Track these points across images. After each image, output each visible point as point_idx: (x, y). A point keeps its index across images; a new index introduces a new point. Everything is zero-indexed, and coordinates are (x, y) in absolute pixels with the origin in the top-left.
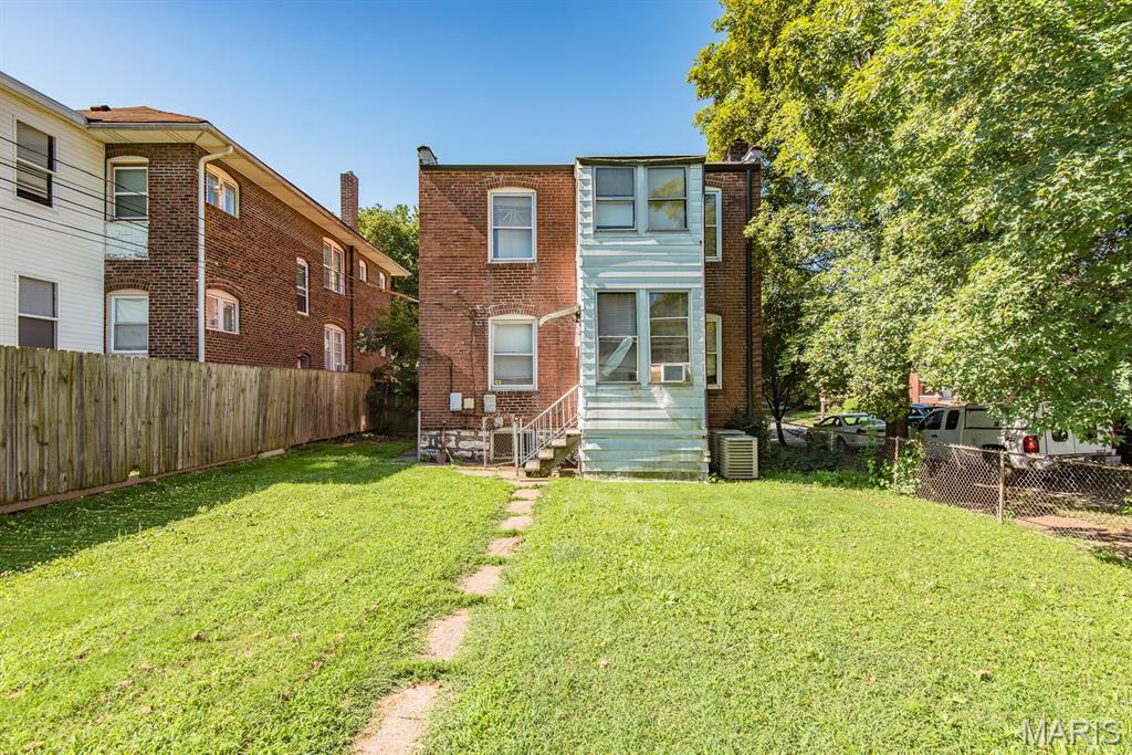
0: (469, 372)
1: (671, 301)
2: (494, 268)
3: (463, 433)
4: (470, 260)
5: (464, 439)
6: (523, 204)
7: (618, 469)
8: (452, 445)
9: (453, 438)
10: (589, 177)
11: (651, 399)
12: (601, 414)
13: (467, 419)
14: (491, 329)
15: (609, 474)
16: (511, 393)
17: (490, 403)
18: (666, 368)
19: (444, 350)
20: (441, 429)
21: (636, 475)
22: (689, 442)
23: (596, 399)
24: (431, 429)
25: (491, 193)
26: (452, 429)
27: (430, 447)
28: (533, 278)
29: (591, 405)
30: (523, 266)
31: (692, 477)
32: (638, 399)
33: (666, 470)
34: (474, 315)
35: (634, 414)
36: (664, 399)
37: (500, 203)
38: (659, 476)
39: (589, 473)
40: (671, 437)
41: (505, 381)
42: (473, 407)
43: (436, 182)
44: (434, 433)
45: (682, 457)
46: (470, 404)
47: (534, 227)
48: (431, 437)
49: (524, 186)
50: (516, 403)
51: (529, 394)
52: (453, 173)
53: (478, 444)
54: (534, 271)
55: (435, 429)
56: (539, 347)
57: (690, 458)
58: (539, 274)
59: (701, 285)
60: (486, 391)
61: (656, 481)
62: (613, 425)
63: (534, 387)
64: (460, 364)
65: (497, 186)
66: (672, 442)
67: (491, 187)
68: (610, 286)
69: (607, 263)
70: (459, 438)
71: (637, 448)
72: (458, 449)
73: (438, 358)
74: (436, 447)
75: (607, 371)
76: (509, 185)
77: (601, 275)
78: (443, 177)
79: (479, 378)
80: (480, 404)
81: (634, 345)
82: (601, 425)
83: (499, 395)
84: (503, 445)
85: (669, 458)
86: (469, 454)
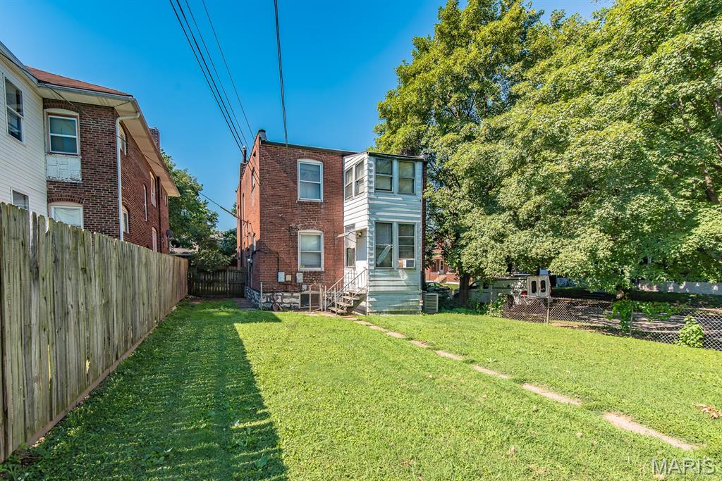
0: (288, 261)
1: (406, 228)
2: (301, 203)
3: (285, 294)
4: (289, 198)
5: (286, 297)
6: (316, 169)
7: (384, 310)
8: (279, 301)
9: (280, 297)
10: (372, 162)
11: (398, 276)
12: (377, 283)
13: (285, 287)
14: (299, 237)
15: (380, 313)
16: (310, 272)
17: (300, 278)
18: (408, 262)
19: (274, 248)
20: (273, 292)
21: (391, 313)
22: (414, 296)
23: (374, 276)
24: (267, 292)
25: (300, 161)
26: (278, 292)
27: (267, 302)
28: (322, 210)
29: (372, 279)
30: (317, 204)
31: (415, 313)
32: (393, 276)
33: (404, 310)
34: (290, 229)
35: (391, 283)
36: (404, 277)
37: (304, 167)
38: (405, 313)
39: (371, 313)
40: (407, 294)
41: (306, 266)
42: (290, 280)
43: (269, 151)
44: (269, 294)
45: (411, 304)
46: (289, 278)
47: (321, 182)
48: (267, 297)
49: (317, 159)
50: (311, 277)
51: (320, 273)
52: (279, 147)
53: (294, 300)
54: (322, 207)
55: (270, 292)
56: (325, 248)
57: (414, 304)
58: (325, 208)
59: (420, 221)
60: (297, 271)
61: (400, 315)
62: (382, 289)
63: (322, 269)
64: (283, 256)
65: (303, 158)
66: (406, 296)
67: (300, 158)
68: (380, 219)
69: (379, 208)
70: (283, 297)
71: (392, 300)
72: (282, 303)
73: (271, 253)
74: (270, 302)
75: (378, 263)
76: (309, 158)
77: (378, 214)
78: (273, 149)
79: (293, 264)
80: (295, 278)
81: (391, 249)
82: (377, 289)
83: (305, 273)
84: (305, 299)
85: (405, 304)
86: (288, 306)
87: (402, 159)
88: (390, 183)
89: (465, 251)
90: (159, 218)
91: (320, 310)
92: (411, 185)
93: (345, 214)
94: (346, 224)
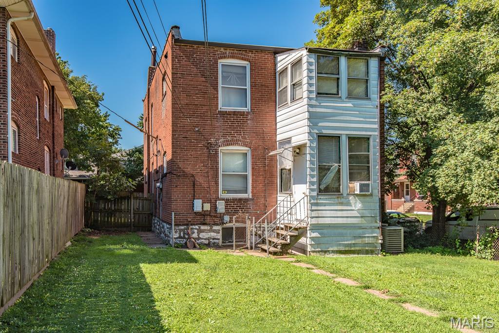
0: (206, 185)
1: (358, 142)
2: (223, 114)
3: (203, 227)
4: (206, 108)
5: (203, 231)
6: (240, 71)
7: (331, 249)
8: (195, 235)
9: (196, 231)
10: (312, 60)
11: (349, 204)
12: (320, 214)
13: (203, 218)
14: (220, 155)
15: (325, 252)
16: (234, 200)
17: (221, 207)
18: (361, 186)
19: (189, 170)
20: (187, 225)
21: (341, 252)
22: (370, 230)
23: (317, 204)
24: (180, 225)
25: (221, 62)
26: (194, 225)
27: (180, 237)
28: (249, 122)
29: (314, 208)
30: (242, 114)
31: (372, 252)
32: (341, 204)
33: (357, 248)
34: (209, 146)
35: (339, 214)
36: (357, 205)
37: (226, 69)
38: (353, 252)
39: (314, 252)
40: (360, 228)
41: (229, 192)
42: (209, 209)
43: (184, 51)
44: (182, 227)
45: (367, 240)
46: (207, 207)
47: (248, 87)
48: (181, 230)
49: (242, 59)
50: (236, 206)
51: (246, 200)
52: (195, 46)
53: (213, 234)
54: (249, 117)
55: (183, 225)
56: (253, 168)
57: (371, 240)
58: (252, 119)
59: (377, 133)
60: (217, 199)
61: (352, 256)
62: (327, 221)
63: (249, 195)
64: (200, 180)
65: (225, 57)
66: (361, 231)
67: (221, 58)
68: (325, 132)
69: (324, 117)
70: (200, 231)
71: (341, 235)
72: (199, 238)
73: (185, 175)
74: (184, 238)
75: (322, 187)
76: (233, 57)
77: (320, 124)
78: (188, 49)
79: (213, 189)
80: (214, 207)
81: (339, 171)
82: (321, 221)
83: (227, 201)
84: (227, 233)
85: (359, 241)
86: (207, 242)
87: (351, 55)
88: (336, 84)
89: (441, 172)
90: (53, 135)
91: (247, 248)
92: (364, 86)
93: (278, 125)
94: (279, 138)
